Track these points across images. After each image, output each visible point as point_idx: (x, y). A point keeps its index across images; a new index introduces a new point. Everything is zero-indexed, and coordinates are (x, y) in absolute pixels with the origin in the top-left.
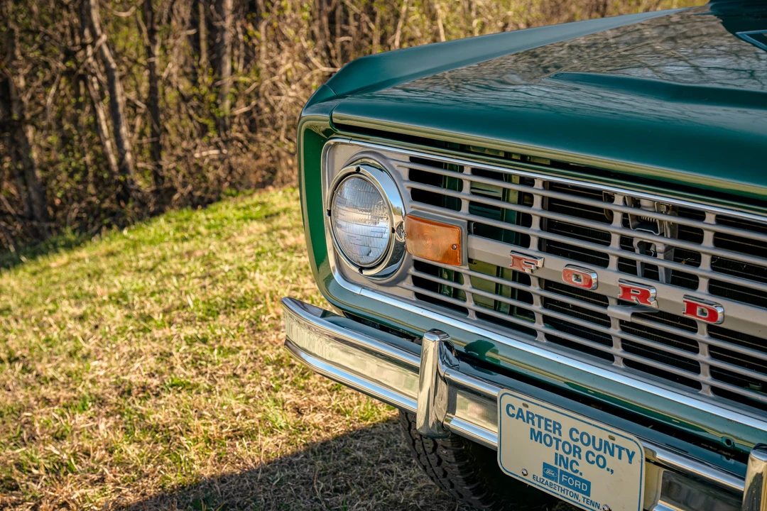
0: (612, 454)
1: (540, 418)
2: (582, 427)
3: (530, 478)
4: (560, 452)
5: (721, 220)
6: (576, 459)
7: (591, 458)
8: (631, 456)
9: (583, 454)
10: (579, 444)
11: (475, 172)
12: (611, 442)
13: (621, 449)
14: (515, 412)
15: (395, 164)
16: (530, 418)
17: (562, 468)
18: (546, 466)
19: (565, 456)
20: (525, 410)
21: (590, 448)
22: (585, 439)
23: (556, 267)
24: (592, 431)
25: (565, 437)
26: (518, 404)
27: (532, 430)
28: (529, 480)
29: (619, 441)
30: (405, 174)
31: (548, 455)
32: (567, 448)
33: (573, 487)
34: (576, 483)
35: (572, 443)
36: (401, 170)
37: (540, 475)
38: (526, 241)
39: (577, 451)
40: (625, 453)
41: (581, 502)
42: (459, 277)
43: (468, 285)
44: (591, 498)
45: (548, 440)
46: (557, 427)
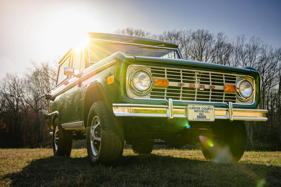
0: (209, 110)
1: (196, 108)
2: (204, 107)
3: (195, 119)
4: (200, 112)
6: (203, 113)
7: (206, 112)
8: (212, 109)
9: (204, 112)
10: (204, 110)
12: (209, 108)
13: (210, 108)
14: (191, 108)
16: (194, 108)
17: (201, 115)
18: (198, 116)
19: (201, 113)
20: (193, 107)
21: (206, 110)
22: (205, 108)
24: (205, 107)
26: (192, 106)
27: (195, 110)
29: (210, 107)
31: (198, 114)
32: (201, 111)
33: (203, 118)
35: (202, 110)
37: (197, 118)
38: (180, 81)
39: (203, 111)
40: (211, 109)
41: (205, 120)
42: (164, 90)
43: (166, 92)
44: (207, 118)
45: (198, 111)
46: (199, 108)
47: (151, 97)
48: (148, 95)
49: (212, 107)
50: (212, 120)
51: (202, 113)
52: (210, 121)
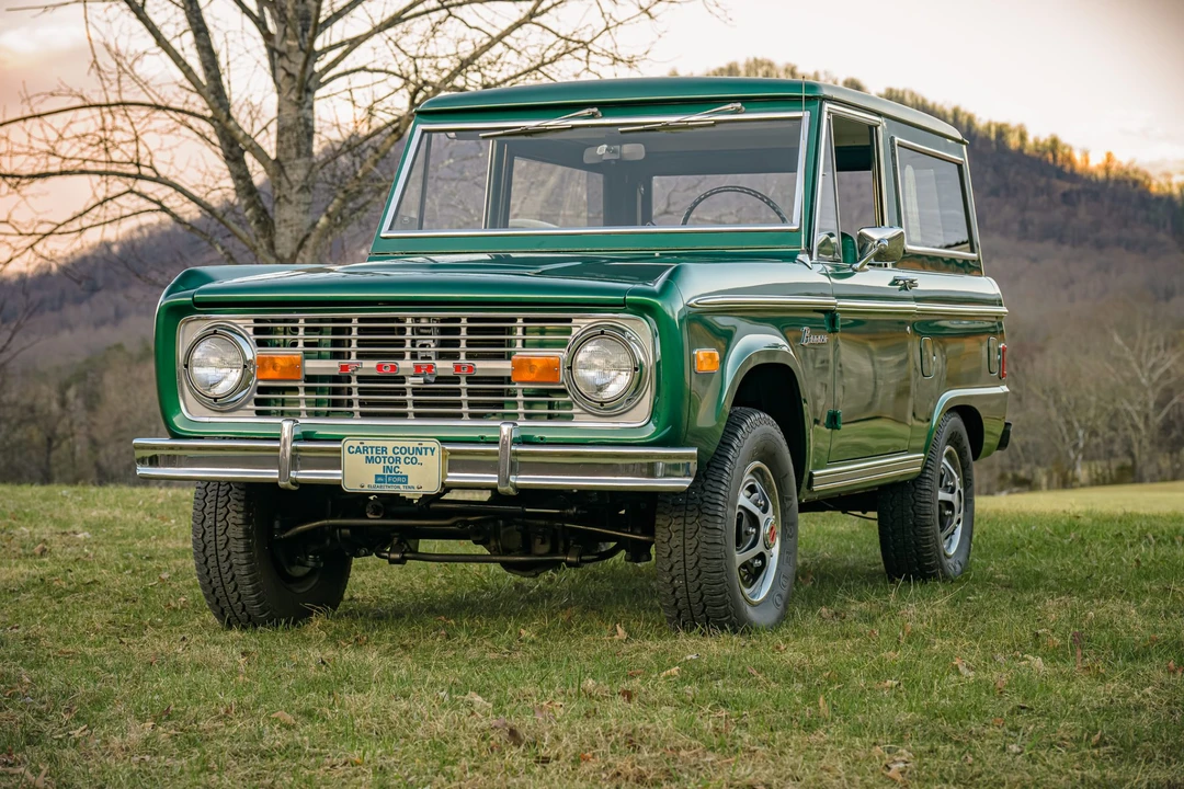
0: (421, 454)
1: (372, 448)
2: (400, 444)
3: (366, 487)
5: (470, 320)
6: (398, 465)
7: (408, 461)
8: (432, 451)
9: (402, 461)
10: (399, 455)
11: (307, 321)
12: (420, 447)
13: (426, 449)
14: (355, 450)
15: (242, 326)
16: (365, 449)
17: (388, 474)
18: (377, 476)
19: (390, 465)
20: (361, 446)
21: (407, 455)
22: (403, 451)
23: (370, 366)
24: (406, 444)
25: (390, 453)
26: (356, 444)
27: (367, 457)
28: (366, 490)
29: (425, 445)
30: (250, 331)
31: (378, 469)
32: (391, 460)
33: (396, 483)
34: (399, 479)
36: (247, 329)
37: (373, 483)
38: (348, 355)
39: (397, 460)
40: (429, 450)
41: (402, 489)
42: (294, 390)
43: (302, 394)
44: (409, 484)
45: (378, 460)
46: (384, 449)
47: (259, 413)
48: (247, 406)
49: (434, 444)
50: (431, 488)
51: (394, 465)
52: (422, 492)
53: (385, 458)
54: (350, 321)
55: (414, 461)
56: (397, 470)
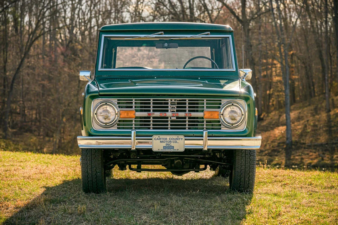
0: (178, 140)
1: (162, 138)
2: (171, 137)
4: (167, 143)
6: (171, 143)
7: (174, 142)
8: (182, 139)
9: (172, 142)
10: (171, 140)
12: (178, 138)
13: (180, 138)
14: (157, 139)
15: (114, 102)
16: (160, 139)
17: (168, 146)
18: (164, 147)
20: (159, 138)
21: (174, 140)
22: (172, 139)
24: (174, 137)
26: (157, 137)
27: (161, 141)
28: (160, 151)
29: (179, 137)
30: (116, 103)
31: (164, 144)
32: (168, 142)
34: (171, 148)
37: (162, 149)
38: (150, 111)
39: (171, 142)
40: (181, 139)
41: (172, 150)
42: (132, 121)
43: (134, 122)
44: (174, 149)
45: (164, 142)
46: (166, 139)
47: (118, 128)
48: (115, 126)
49: (182, 137)
50: (182, 150)
51: (169, 143)
52: (178, 151)
53: (166, 141)
54: (150, 100)
55: (176, 142)
56: (170, 145)
